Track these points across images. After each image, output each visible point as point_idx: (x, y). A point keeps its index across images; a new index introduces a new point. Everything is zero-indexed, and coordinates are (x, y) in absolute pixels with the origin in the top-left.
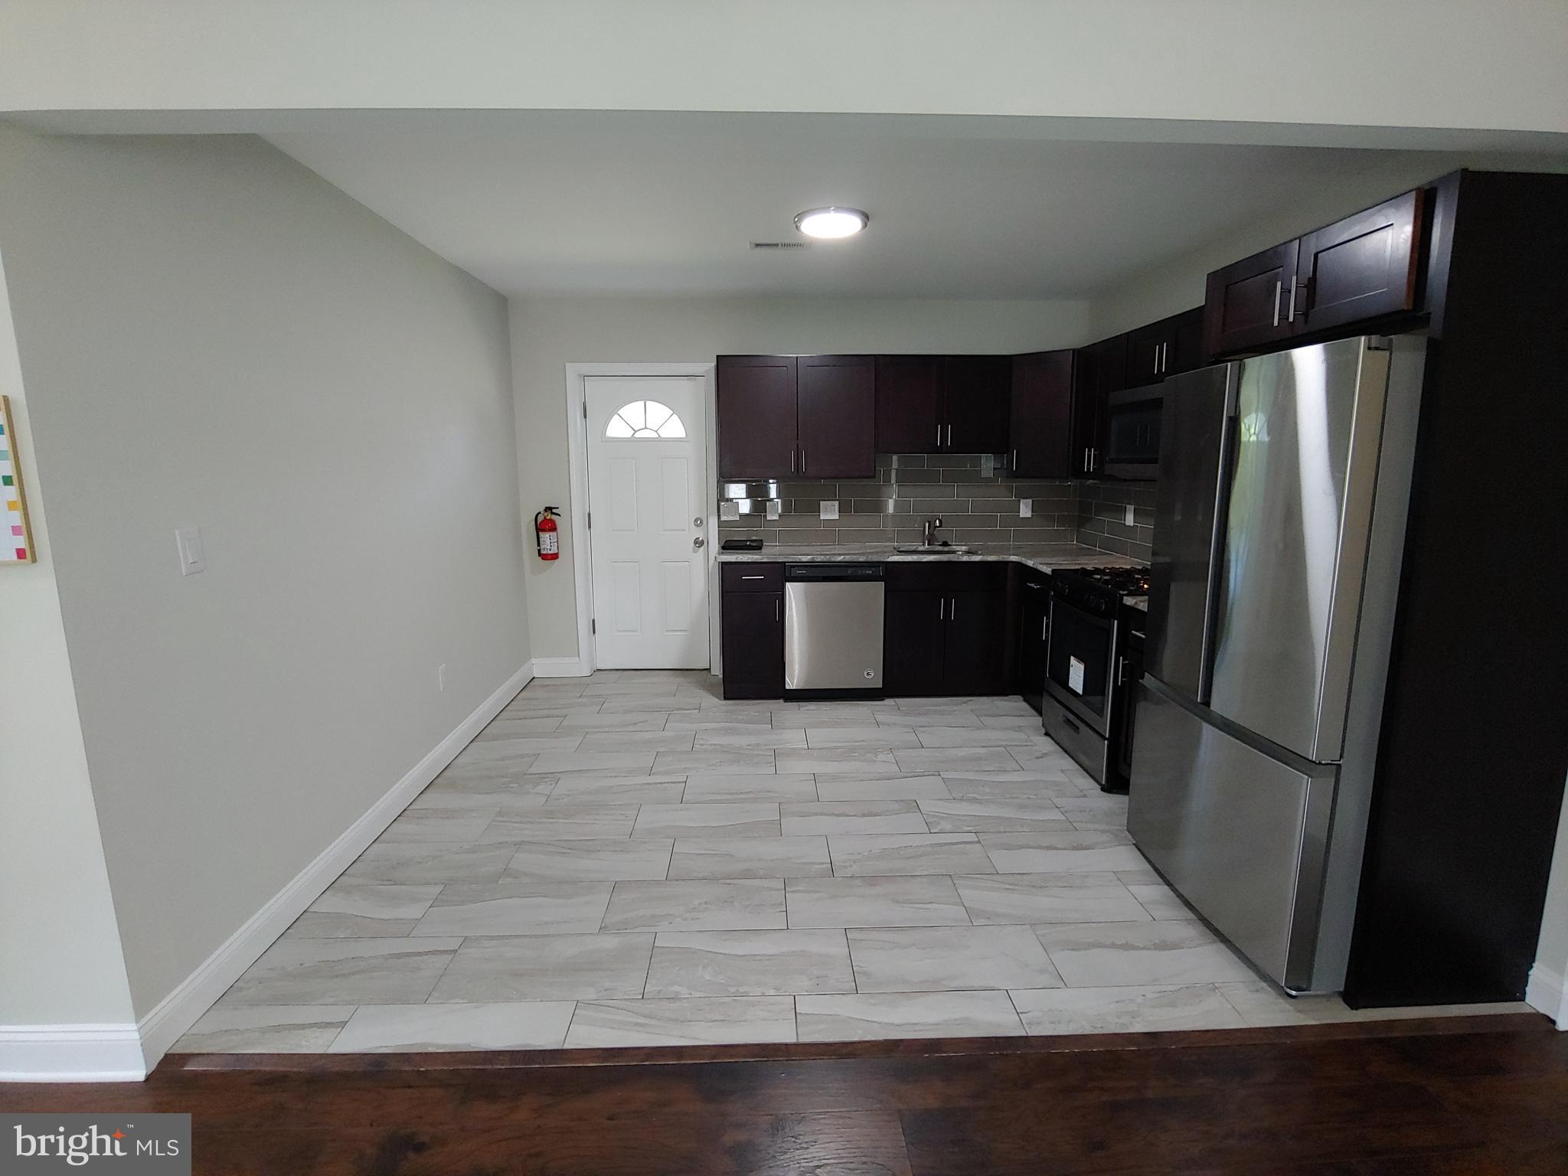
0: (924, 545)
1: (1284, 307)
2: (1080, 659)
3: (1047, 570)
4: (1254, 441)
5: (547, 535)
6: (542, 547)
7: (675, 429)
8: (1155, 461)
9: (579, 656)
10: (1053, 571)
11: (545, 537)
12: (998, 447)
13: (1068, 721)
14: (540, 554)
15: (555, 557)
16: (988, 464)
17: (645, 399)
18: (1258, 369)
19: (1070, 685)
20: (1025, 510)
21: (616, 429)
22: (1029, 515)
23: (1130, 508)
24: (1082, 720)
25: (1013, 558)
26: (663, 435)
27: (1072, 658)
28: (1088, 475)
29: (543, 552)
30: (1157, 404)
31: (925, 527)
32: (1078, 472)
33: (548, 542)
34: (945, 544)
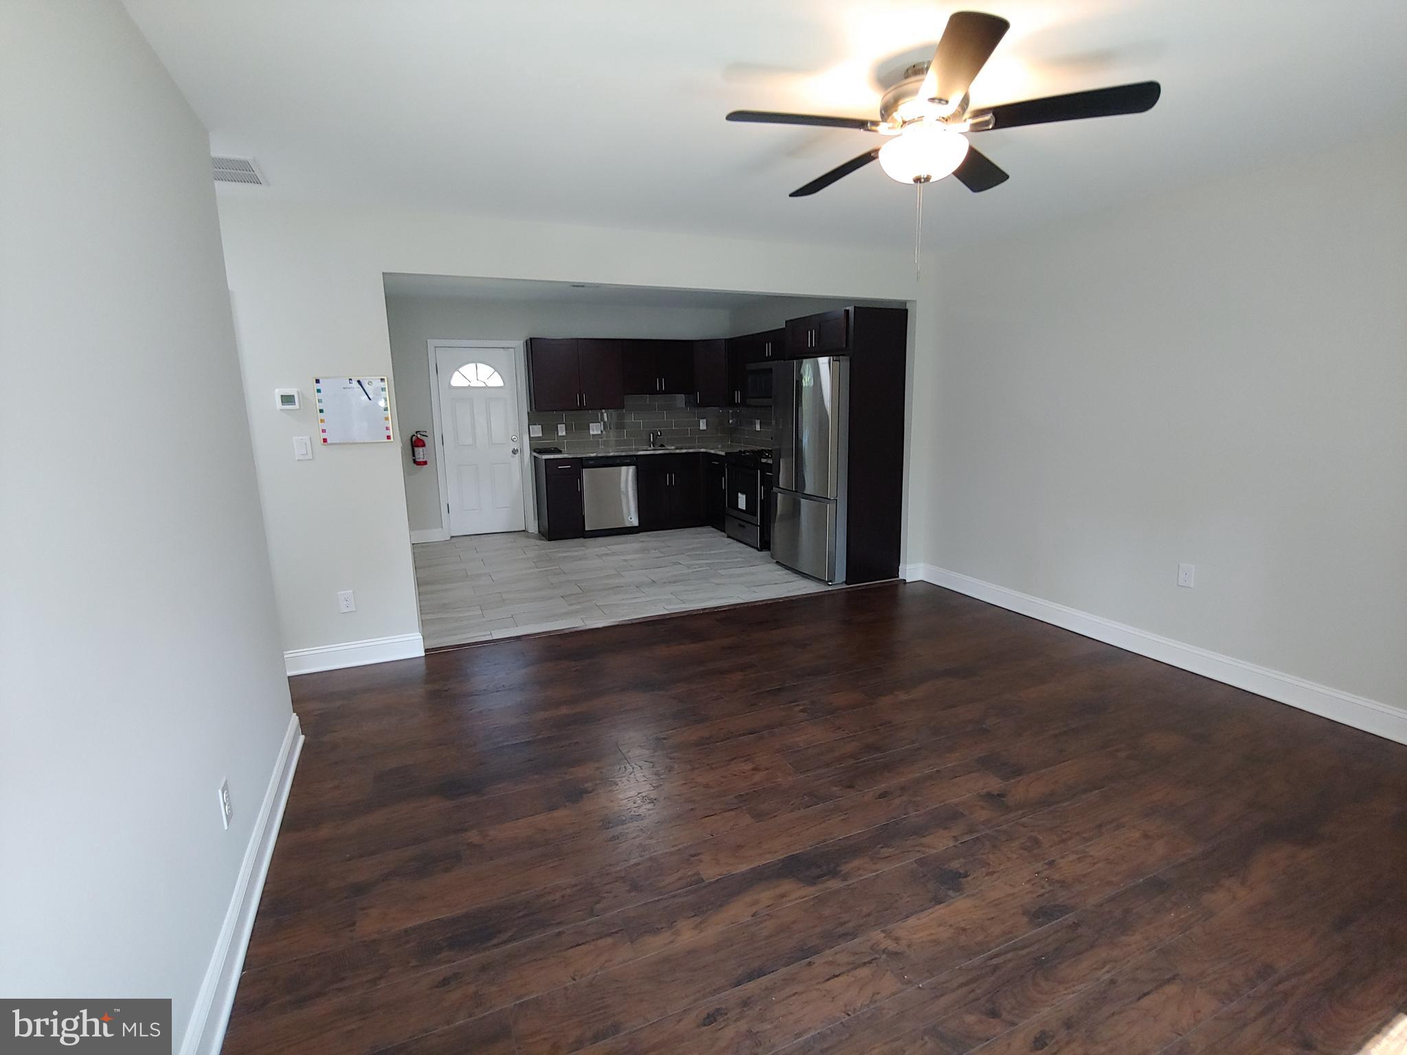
0: (650, 446)
1: (811, 341)
2: (742, 493)
3: (723, 453)
4: (809, 386)
5: (421, 449)
6: (417, 456)
7: (496, 381)
8: (771, 397)
9: (442, 527)
10: (726, 453)
11: (419, 451)
12: (688, 390)
13: (740, 525)
14: (415, 462)
15: (425, 463)
16: (680, 399)
17: (476, 361)
18: (807, 365)
19: (739, 507)
20: (703, 426)
21: (457, 380)
22: (705, 428)
23: (758, 422)
24: (746, 522)
25: (703, 450)
26: (489, 385)
27: (739, 494)
28: (737, 405)
29: (417, 460)
30: (770, 370)
31: (650, 436)
32: (732, 404)
33: (422, 453)
34: (662, 446)
